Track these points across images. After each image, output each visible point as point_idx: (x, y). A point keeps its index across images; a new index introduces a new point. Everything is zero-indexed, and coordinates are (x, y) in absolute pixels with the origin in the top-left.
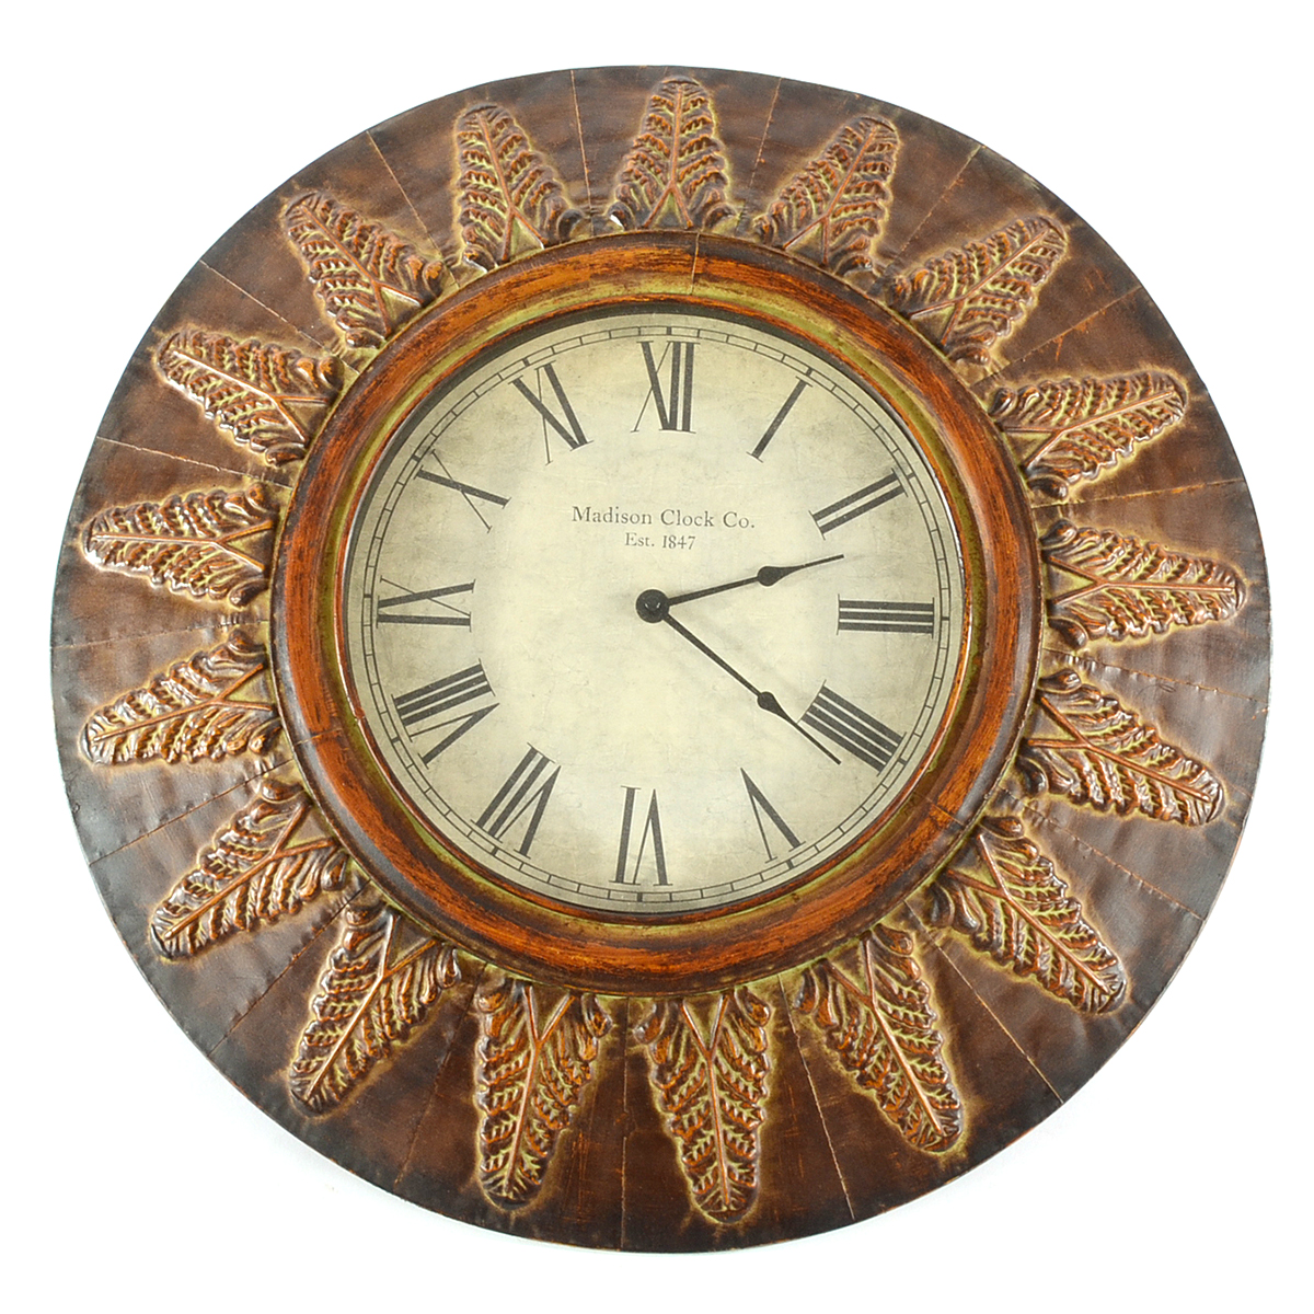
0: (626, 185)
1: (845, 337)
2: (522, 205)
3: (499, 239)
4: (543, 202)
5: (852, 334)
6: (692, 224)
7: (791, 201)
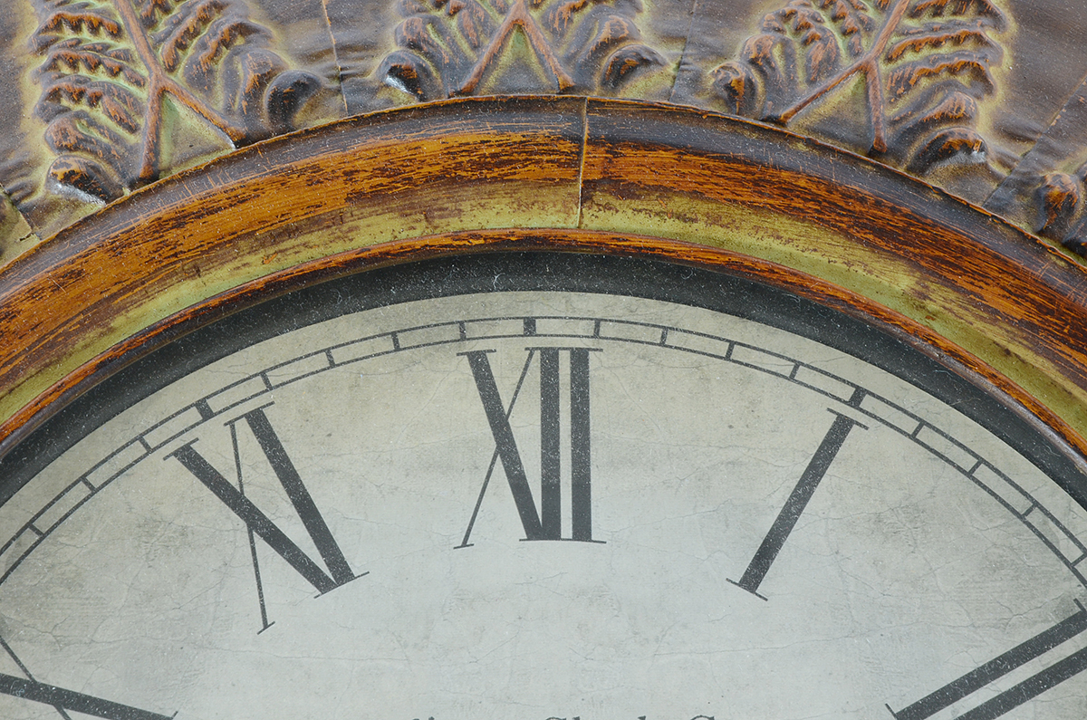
0: (417, 18)
1: (940, 297)
2: (180, 71)
3: (132, 139)
4: (229, 61)
5: (957, 289)
6: (571, 83)
7: (788, 36)
